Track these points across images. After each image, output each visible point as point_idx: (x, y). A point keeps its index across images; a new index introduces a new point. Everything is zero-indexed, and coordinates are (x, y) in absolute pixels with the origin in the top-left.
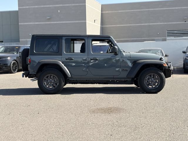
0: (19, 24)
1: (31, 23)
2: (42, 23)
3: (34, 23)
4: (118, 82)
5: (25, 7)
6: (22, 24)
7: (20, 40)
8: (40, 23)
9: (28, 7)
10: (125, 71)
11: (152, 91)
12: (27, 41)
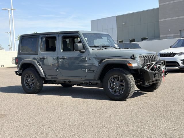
0: (160, 20)
1: (170, 19)
2: (181, 17)
3: (173, 18)
4: (90, 84)
5: (165, 3)
6: (162, 20)
7: (160, 36)
8: (179, 17)
9: (167, 3)
10: (92, 72)
11: (116, 98)
12: (167, 37)
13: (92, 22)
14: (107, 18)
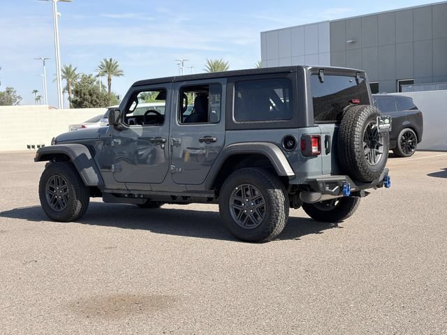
13: (265, 36)
14: (304, 26)
